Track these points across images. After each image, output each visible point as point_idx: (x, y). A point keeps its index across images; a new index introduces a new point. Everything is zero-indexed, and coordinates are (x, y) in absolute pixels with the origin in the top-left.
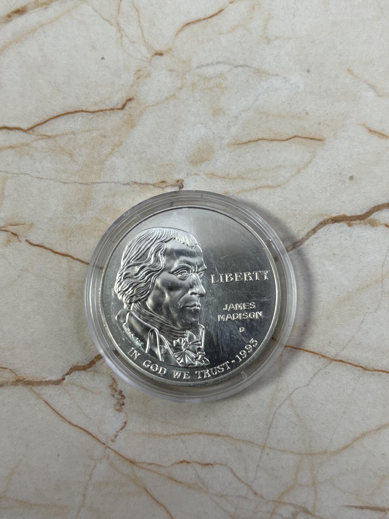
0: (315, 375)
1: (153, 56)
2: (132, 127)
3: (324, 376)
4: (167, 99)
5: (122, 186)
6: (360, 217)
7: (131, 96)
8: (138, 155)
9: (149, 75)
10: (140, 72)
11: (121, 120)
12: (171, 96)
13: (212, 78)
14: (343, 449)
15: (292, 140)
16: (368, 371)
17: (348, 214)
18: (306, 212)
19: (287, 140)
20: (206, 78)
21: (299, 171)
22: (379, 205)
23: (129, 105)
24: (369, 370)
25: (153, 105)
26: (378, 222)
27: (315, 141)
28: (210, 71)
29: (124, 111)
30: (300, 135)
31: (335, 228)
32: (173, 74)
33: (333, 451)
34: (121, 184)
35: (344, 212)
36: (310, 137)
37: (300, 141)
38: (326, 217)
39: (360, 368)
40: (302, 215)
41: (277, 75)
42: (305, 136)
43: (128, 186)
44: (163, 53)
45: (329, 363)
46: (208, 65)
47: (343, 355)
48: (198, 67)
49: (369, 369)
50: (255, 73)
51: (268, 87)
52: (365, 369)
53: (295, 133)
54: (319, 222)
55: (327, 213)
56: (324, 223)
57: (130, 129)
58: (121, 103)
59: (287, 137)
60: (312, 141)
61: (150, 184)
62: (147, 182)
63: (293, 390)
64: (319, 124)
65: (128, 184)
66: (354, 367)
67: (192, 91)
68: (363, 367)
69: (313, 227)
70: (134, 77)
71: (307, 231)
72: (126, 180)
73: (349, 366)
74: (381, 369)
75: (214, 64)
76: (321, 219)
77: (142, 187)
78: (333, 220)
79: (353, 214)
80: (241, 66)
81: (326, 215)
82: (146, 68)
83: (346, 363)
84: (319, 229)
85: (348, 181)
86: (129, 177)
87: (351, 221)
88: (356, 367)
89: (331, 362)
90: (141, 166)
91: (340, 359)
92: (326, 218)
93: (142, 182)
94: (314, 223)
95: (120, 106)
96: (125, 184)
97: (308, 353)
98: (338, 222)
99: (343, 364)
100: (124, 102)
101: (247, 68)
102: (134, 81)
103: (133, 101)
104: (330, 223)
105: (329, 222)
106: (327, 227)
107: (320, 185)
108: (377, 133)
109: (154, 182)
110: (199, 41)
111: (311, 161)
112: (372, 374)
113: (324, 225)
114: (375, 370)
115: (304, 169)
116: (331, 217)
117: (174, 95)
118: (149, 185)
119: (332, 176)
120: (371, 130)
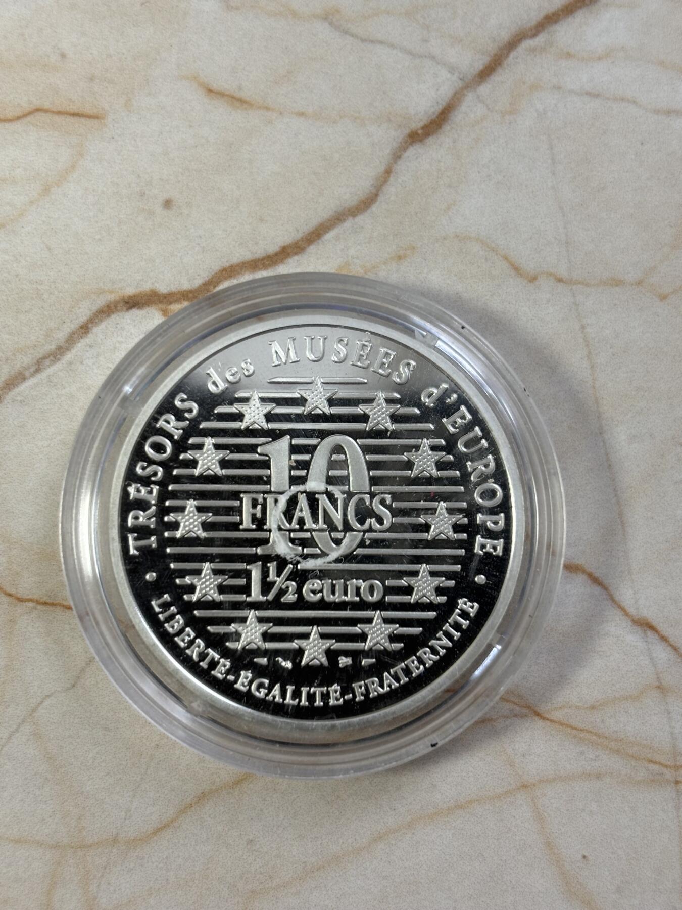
0: (90, 662)
6: (191, 295)
14: (157, 831)
15: (29, 119)
17: (163, 289)
18: (66, 286)
19: (18, 118)
21: (46, 190)
22: (232, 266)
27: (83, 120)
30: (47, 105)
31: (134, 321)
33: (133, 838)
35: (153, 284)
36: (72, 111)
37: (49, 121)
38: (113, 296)
40: (56, 293)
42: (60, 109)
53: (37, 103)
54: (95, 308)
55: (115, 286)
56: (107, 311)
59: (18, 112)
60: (76, 119)
63: (39, 699)
64: (92, 79)
69: (81, 319)
71: (69, 330)
76: (100, 302)
78: (127, 303)
79: (174, 288)
81: (113, 292)
84: (96, 324)
85: (159, 210)
87: (171, 303)
92: (112, 299)
94: (84, 312)
98: (139, 308)
104: (122, 310)
105: (119, 308)
106: (114, 318)
107: (97, 222)
108: (227, 95)
111: (73, 167)
113: (109, 316)
115: (58, 186)
116: (123, 297)
119: (124, 200)
120: (212, 89)
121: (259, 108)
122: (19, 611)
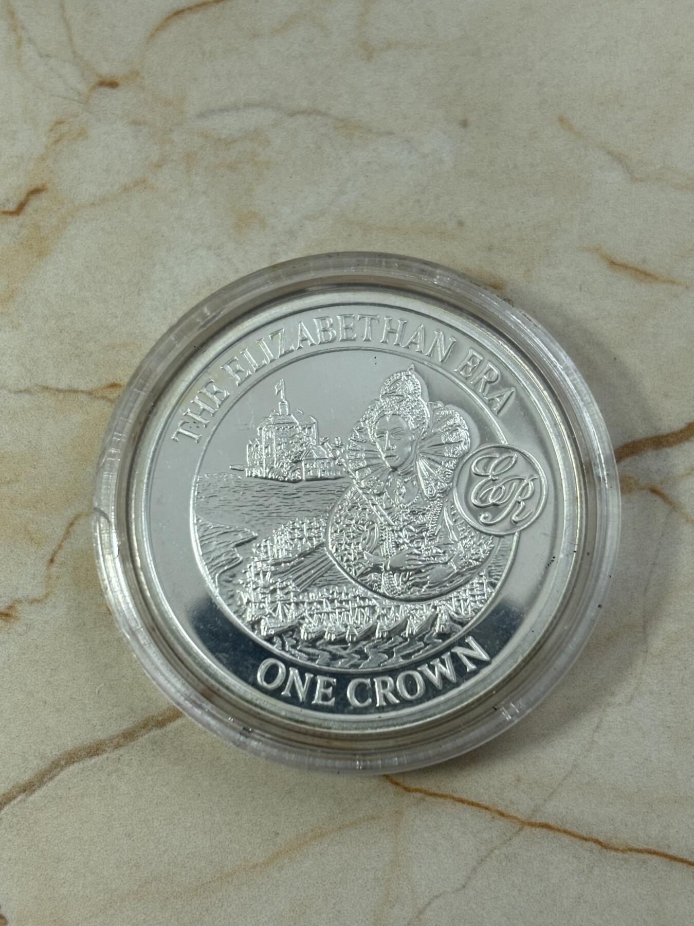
0: (482, 861)
1: (93, 88)
2: (41, 255)
3: (504, 864)
4: (126, 189)
5: (12, 395)
7: (38, 183)
8: (54, 322)
9: (82, 134)
10: (61, 126)
11: (14, 239)
12: (136, 184)
13: (235, 141)
16: (613, 853)
20: (219, 140)
22: (634, 442)
23: (35, 203)
24: (617, 850)
25: (93, 204)
26: (632, 481)
28: (230, 124)
29: (21, 218)
32: (141, 131)
34: (10, 391)
39: (594, 845)
41: (390, 133)
43: (27, 397)
44: (118, 81)
45: (517, 833)
46: (224, 110)
47: (552, 811)
48: (201, 115)
49: (616, 847)
50: (336, 128)
51: (368, 163)
52: (605, 846)
57: (34, 260)
58: (15, 199)
61: (82, 392)
62: (75, 386)
63: (427, 900)
64: (490, 249)
65: (27, 391)
66: (580, 842)
67: (187, 172)
68: (602, 840)
70: (49, 137)
72: (22, 380)
73: (566, 839)
74: (645, 847)
75: (238, 109)
77: (61, 397)
80: (304, 112)
82: (77, 116)
83: (559, 830)
86: (29, 375)
88: (584, 842)
89: (521, 830)
90: (60, 346)
91: (543, 820)
93: (62, 386)
95: (12, 207)
96: (21, 391)
97: (465, 806)
99: (552, 834)
100: (23, 197)
101: (319, 118)
102: (46, 147)
103: (43, 194)
108: (630, 268)
109: (90, 386)
110: (204, 54)
112: (626, 860)
114: (631, 850)
117: (144, 181)
118: (80, 393)
120: (615, 261)
121: (664, 282)
122: (406, 802)
